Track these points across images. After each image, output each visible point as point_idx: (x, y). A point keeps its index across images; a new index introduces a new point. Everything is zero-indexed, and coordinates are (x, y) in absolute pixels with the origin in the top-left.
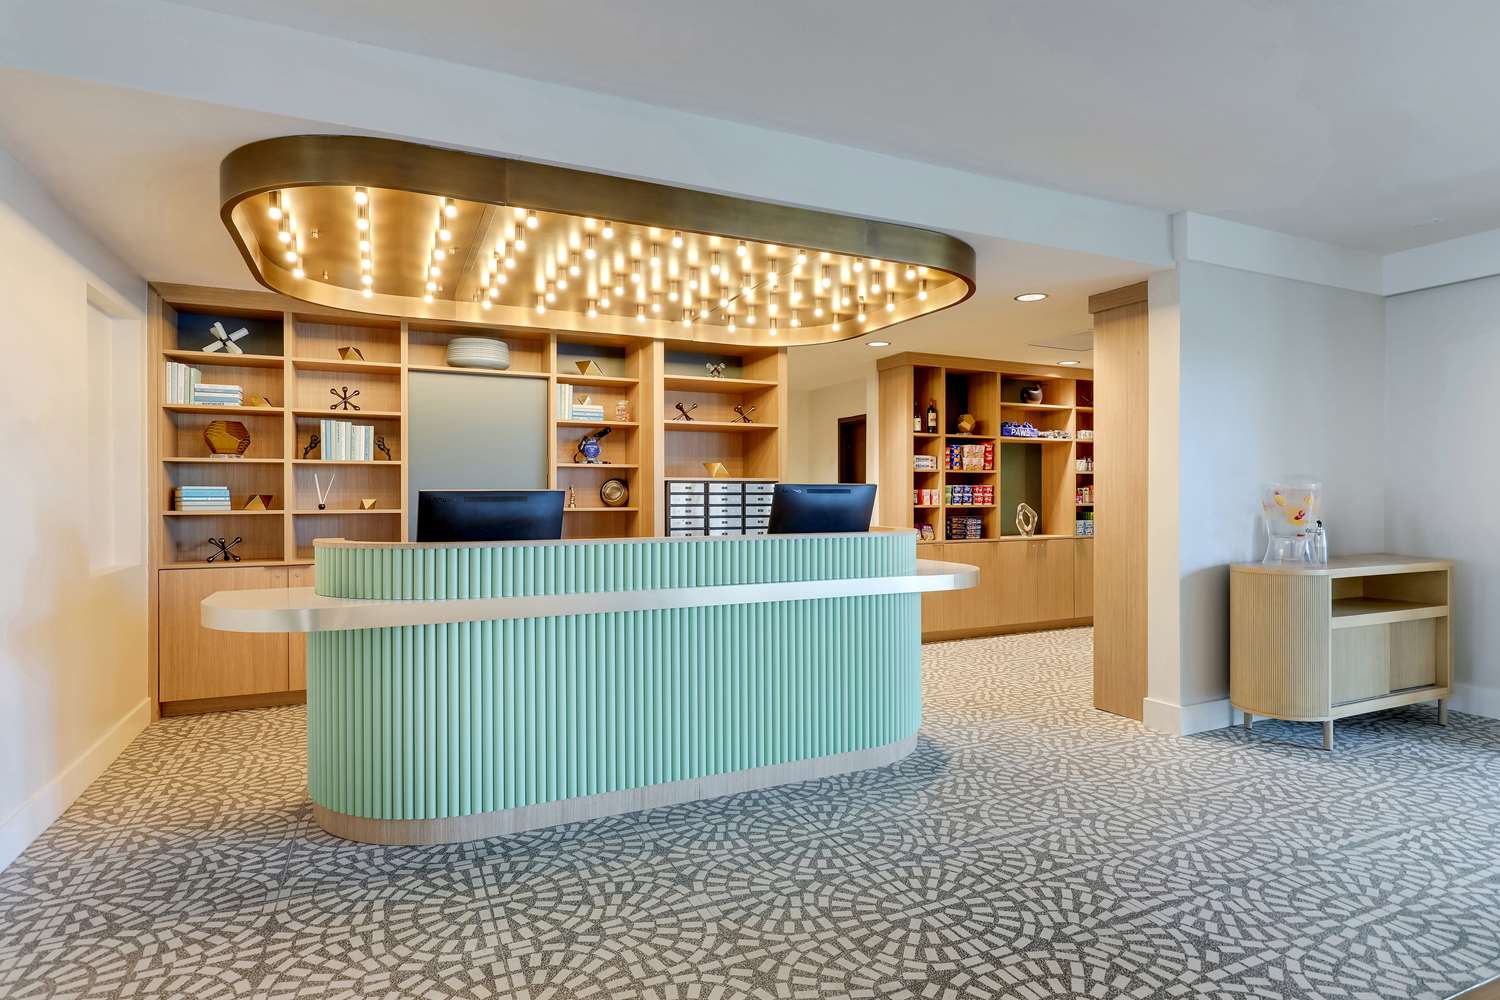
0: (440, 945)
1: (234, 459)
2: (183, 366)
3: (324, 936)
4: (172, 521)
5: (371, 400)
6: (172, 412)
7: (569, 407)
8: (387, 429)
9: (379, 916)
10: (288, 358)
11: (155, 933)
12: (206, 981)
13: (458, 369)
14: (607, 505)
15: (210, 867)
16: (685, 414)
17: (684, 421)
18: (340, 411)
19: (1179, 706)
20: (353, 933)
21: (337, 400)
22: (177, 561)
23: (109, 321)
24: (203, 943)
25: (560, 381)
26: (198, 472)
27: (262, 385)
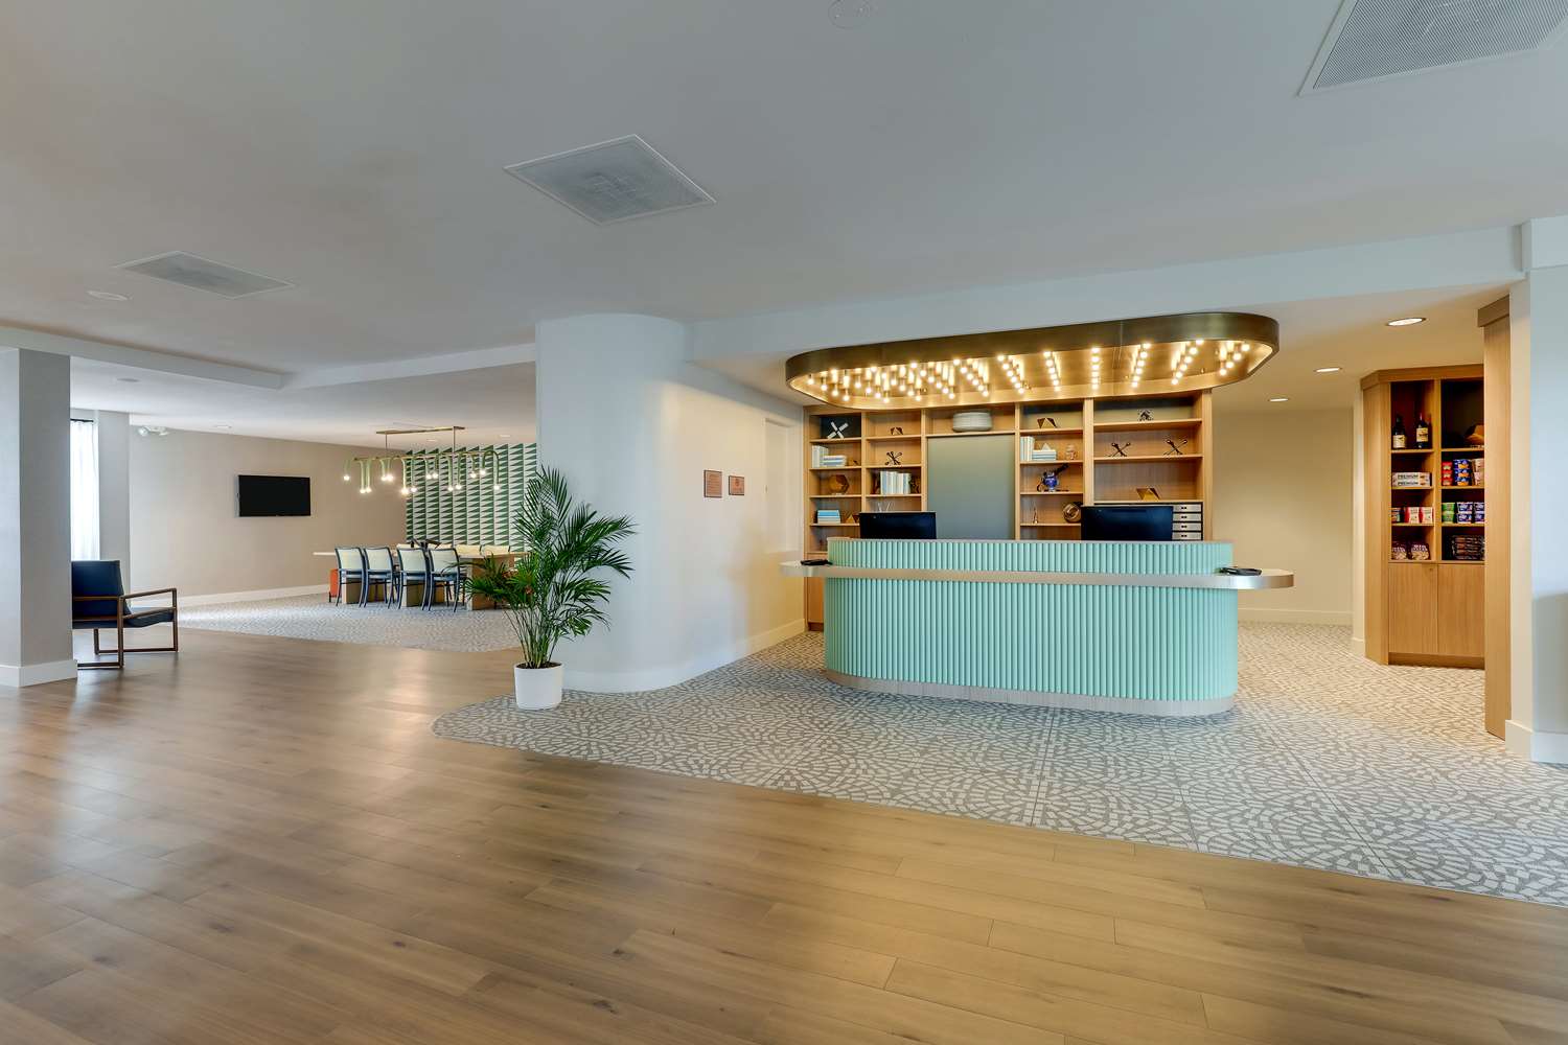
0: (995, 812)
1: (840, 495)
2: (819, 447)
3: (933, 787)
4: (816, 529)
5: (906, 458)
6: (816, 472)
7: (1029, 452)
8: (915, 474)
9: (966, 787)
10: (864, 438)
11: (856, 759)
12: (872, 787)
13: (960, 433)
14: (1069, 522)
15: (889, 737)
16: (1119, 451)
17: (1119, 457)
18: (892, 465)
19: (1531, 731)
20: (949, 790)
21: (889, 459)
22: (820, 550)
23: (787, 429)
24: (876, 771)
25: (1023, 434)
26: (829, 503)
27: (851, 452)
